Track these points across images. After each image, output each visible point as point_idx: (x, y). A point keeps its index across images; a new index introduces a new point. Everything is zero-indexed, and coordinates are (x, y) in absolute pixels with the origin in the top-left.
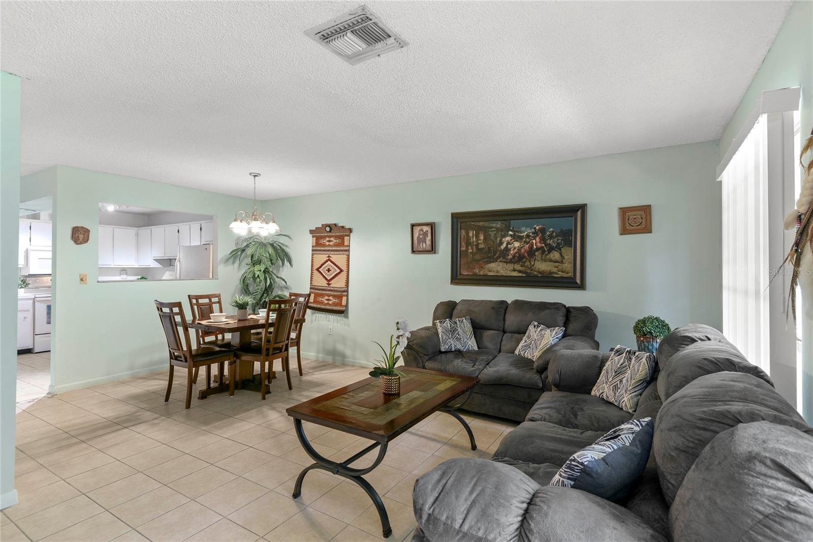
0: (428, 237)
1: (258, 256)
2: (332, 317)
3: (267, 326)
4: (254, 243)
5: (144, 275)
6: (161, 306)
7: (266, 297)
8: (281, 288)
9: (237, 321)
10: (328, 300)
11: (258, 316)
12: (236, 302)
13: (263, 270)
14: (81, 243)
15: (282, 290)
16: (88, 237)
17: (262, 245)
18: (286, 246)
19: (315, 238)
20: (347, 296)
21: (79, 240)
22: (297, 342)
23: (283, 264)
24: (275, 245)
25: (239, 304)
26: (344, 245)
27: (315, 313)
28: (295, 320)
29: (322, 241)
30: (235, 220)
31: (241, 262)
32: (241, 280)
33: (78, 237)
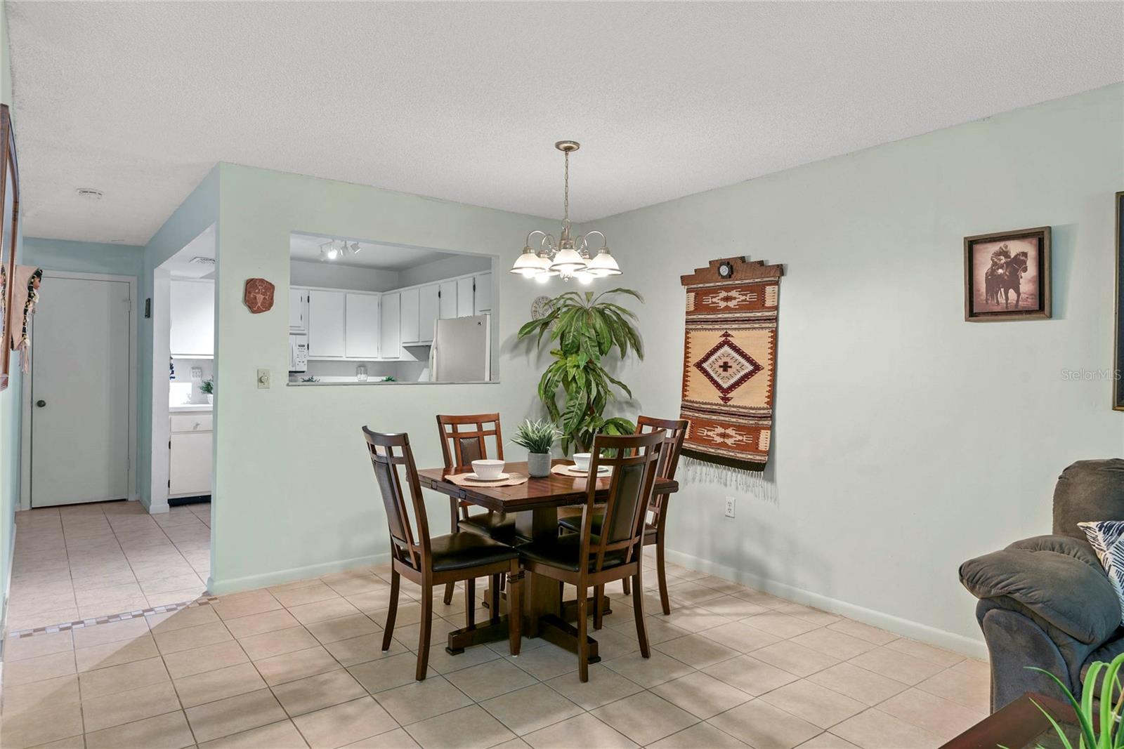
0: (1025, 270)
1: (574, 336)
2: (734, 477)
3: (591, 499)
4: (565, 309)
5: (392, 373)
6: (374, 440)
7: (590, 423)
8: (620, 405)
9: (526, 480)
10: (723, 435)
11: (571, 467)
12: (526, 436)
13: (582, 364)
14: (259, 311)
15: (621, 410)
16: (272, 299)
17: (582, 312)
18: (630, 315)
19: (693, 294)
20: (771, 428)
21: (257, 304)
22: (657, 533)
23: (623, 353)
24: (607, 312)
25: (531, 440)
26: (763, 305)
27: (693, 463)
28: (655, 485)
29: (708, 300)
30: (525, 252)
31: (542, 349)
32: (540, 385)
33: (255, 298)
